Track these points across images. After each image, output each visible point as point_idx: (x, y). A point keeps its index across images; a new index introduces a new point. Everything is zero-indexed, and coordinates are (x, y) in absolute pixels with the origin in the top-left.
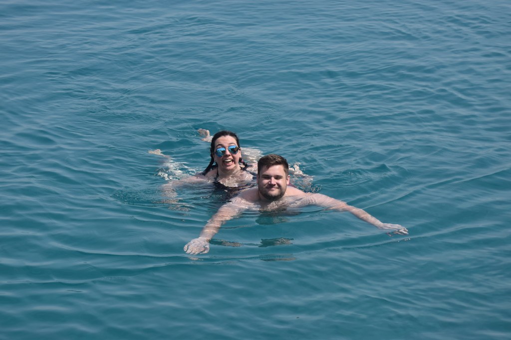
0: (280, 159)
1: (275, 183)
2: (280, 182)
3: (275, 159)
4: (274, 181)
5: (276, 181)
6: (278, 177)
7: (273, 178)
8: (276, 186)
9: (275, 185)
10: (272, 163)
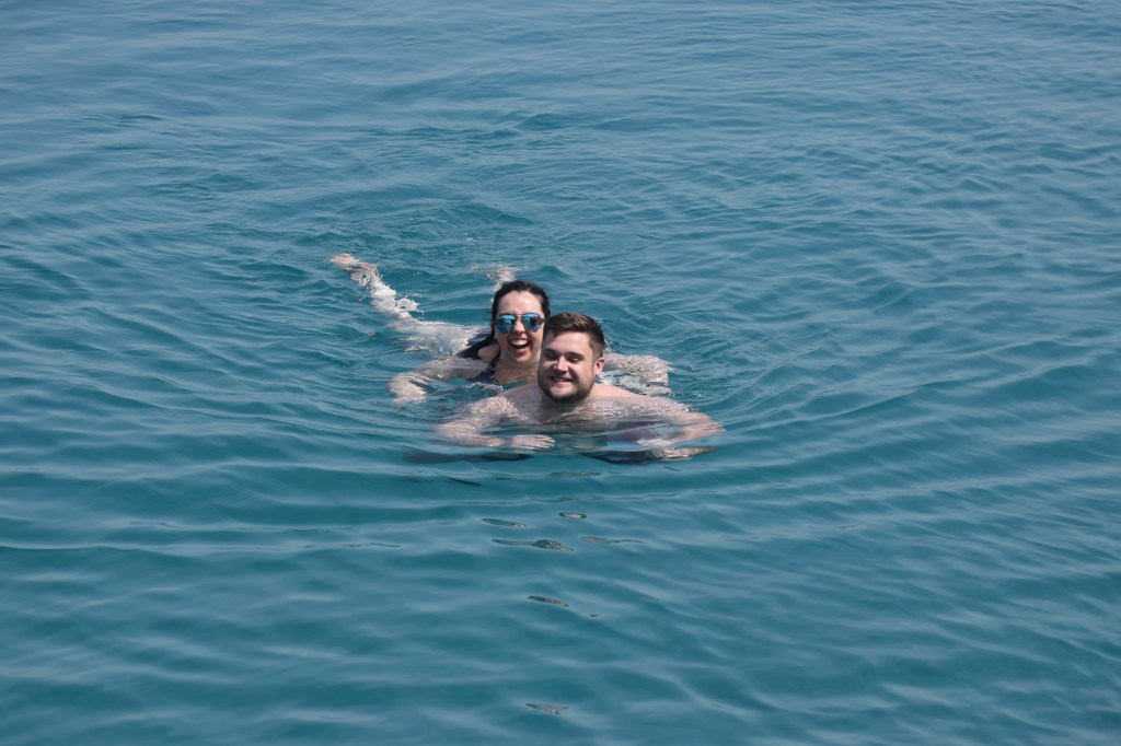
0: (583, 322)
1: (566, 369)
2: (578, 367)
3: (572, 320)
4: (563, 364)
5: (569, 364)
6: (573, 357)
7: (562, 359)
8: (568, 375)
9: (564, 372)
10: (566, 326)
